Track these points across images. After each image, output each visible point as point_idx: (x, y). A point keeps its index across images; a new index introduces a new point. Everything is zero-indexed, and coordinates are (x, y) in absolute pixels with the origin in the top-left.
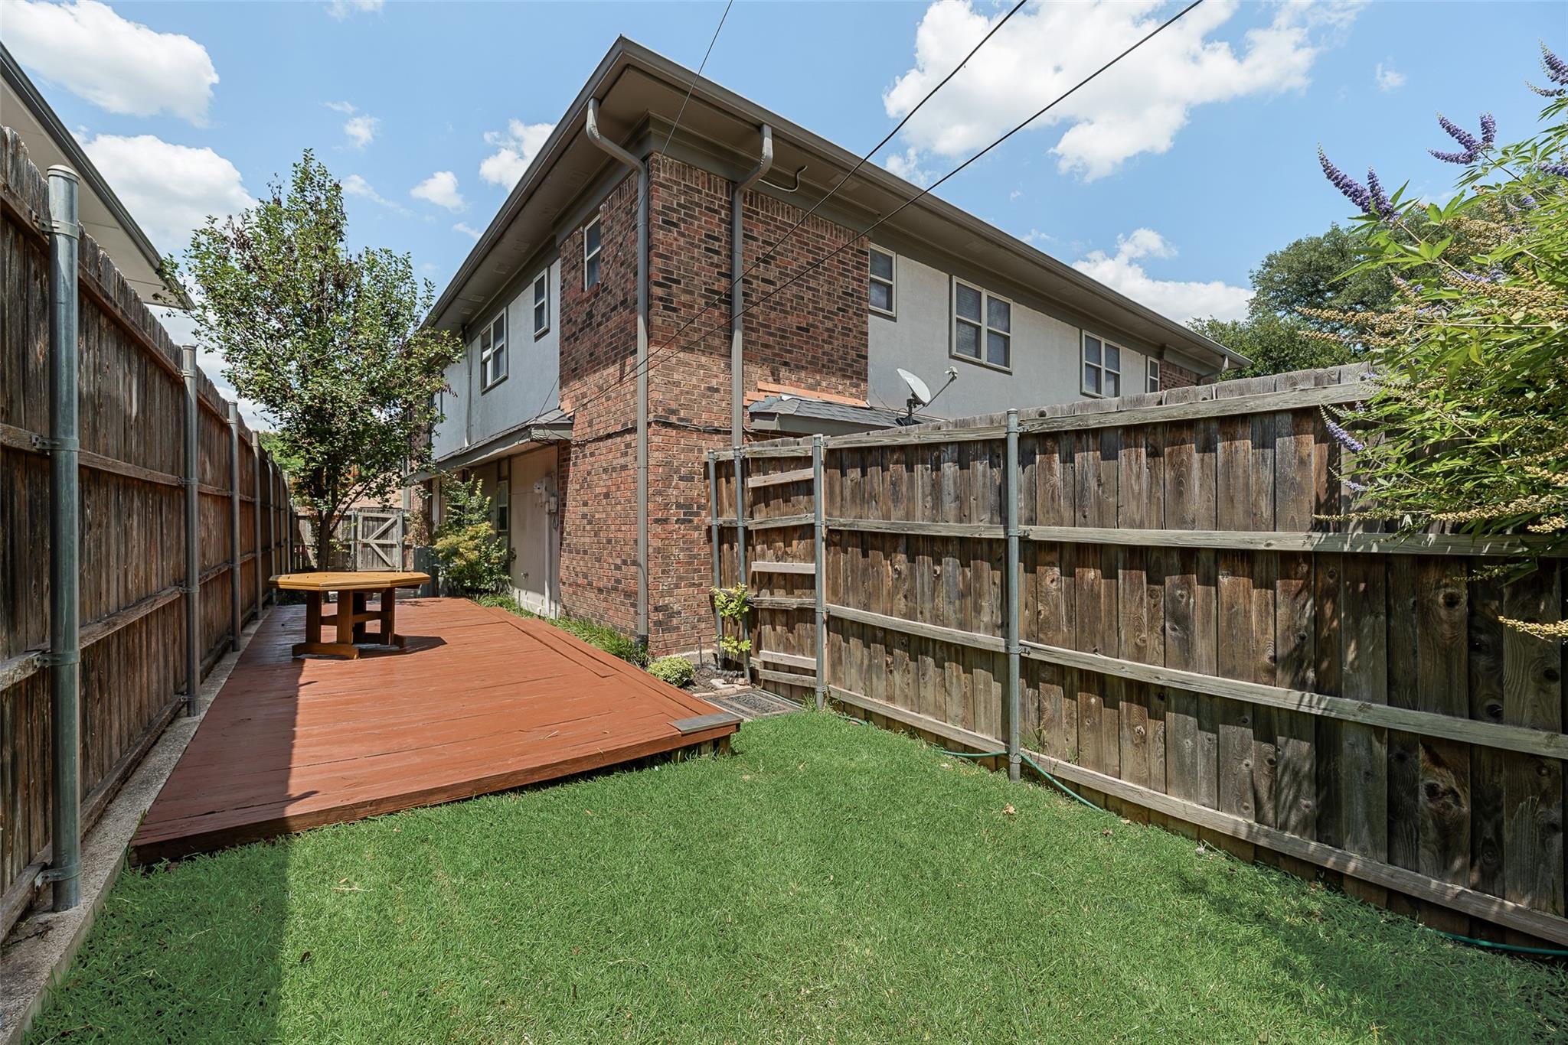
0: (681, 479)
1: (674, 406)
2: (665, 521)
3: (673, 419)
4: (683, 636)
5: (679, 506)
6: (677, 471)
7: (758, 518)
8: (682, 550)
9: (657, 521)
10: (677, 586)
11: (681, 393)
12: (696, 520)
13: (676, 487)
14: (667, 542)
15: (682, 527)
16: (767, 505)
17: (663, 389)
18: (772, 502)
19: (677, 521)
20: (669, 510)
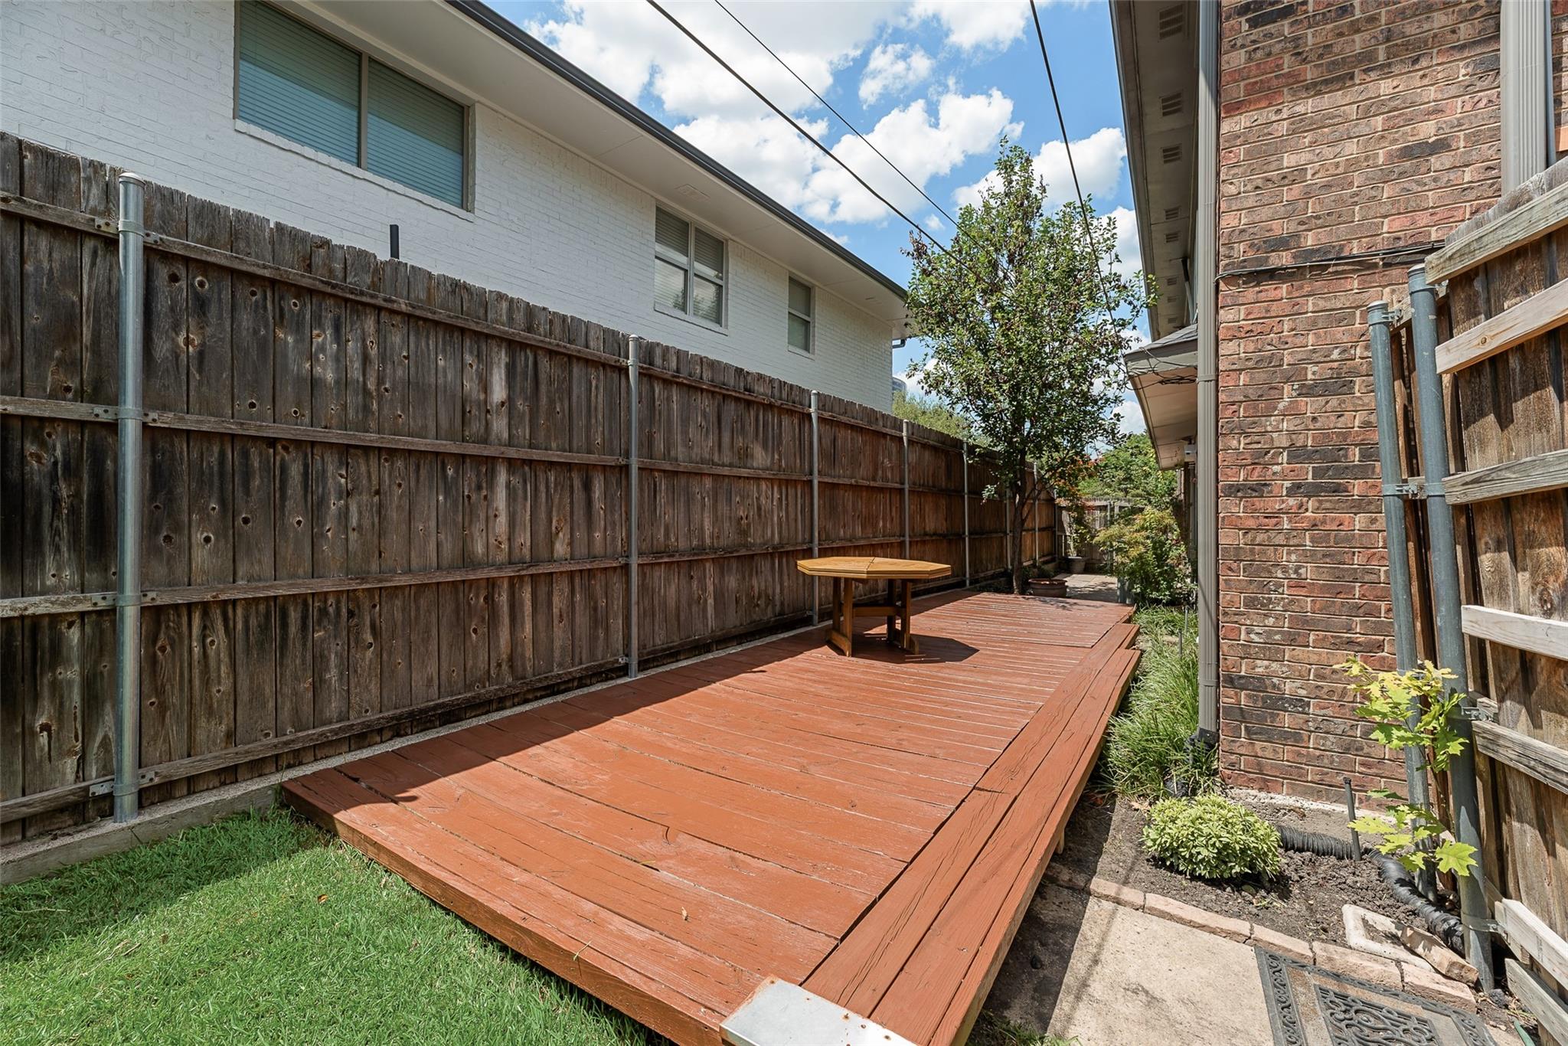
0: (1307, 391)
1: (1280, 228)
2: (1258, 489)
3: (1283, 259)
4: (1312, 761)
5: (1297, 454)
6: (1295, 374)
7: (1477, 464)
8: (1310, 557)
9: (1234, 490)
10: (1292, 640)
11: (1307, 196)
12: (1357, 488)
13: (1291, 412)
14: (1261, 537)
15: (1311, 504)
16: (1505, 420)
17: (1250, 203)
18: (1518, 407)
19: (1294, 490)
20: (1266, 466)
